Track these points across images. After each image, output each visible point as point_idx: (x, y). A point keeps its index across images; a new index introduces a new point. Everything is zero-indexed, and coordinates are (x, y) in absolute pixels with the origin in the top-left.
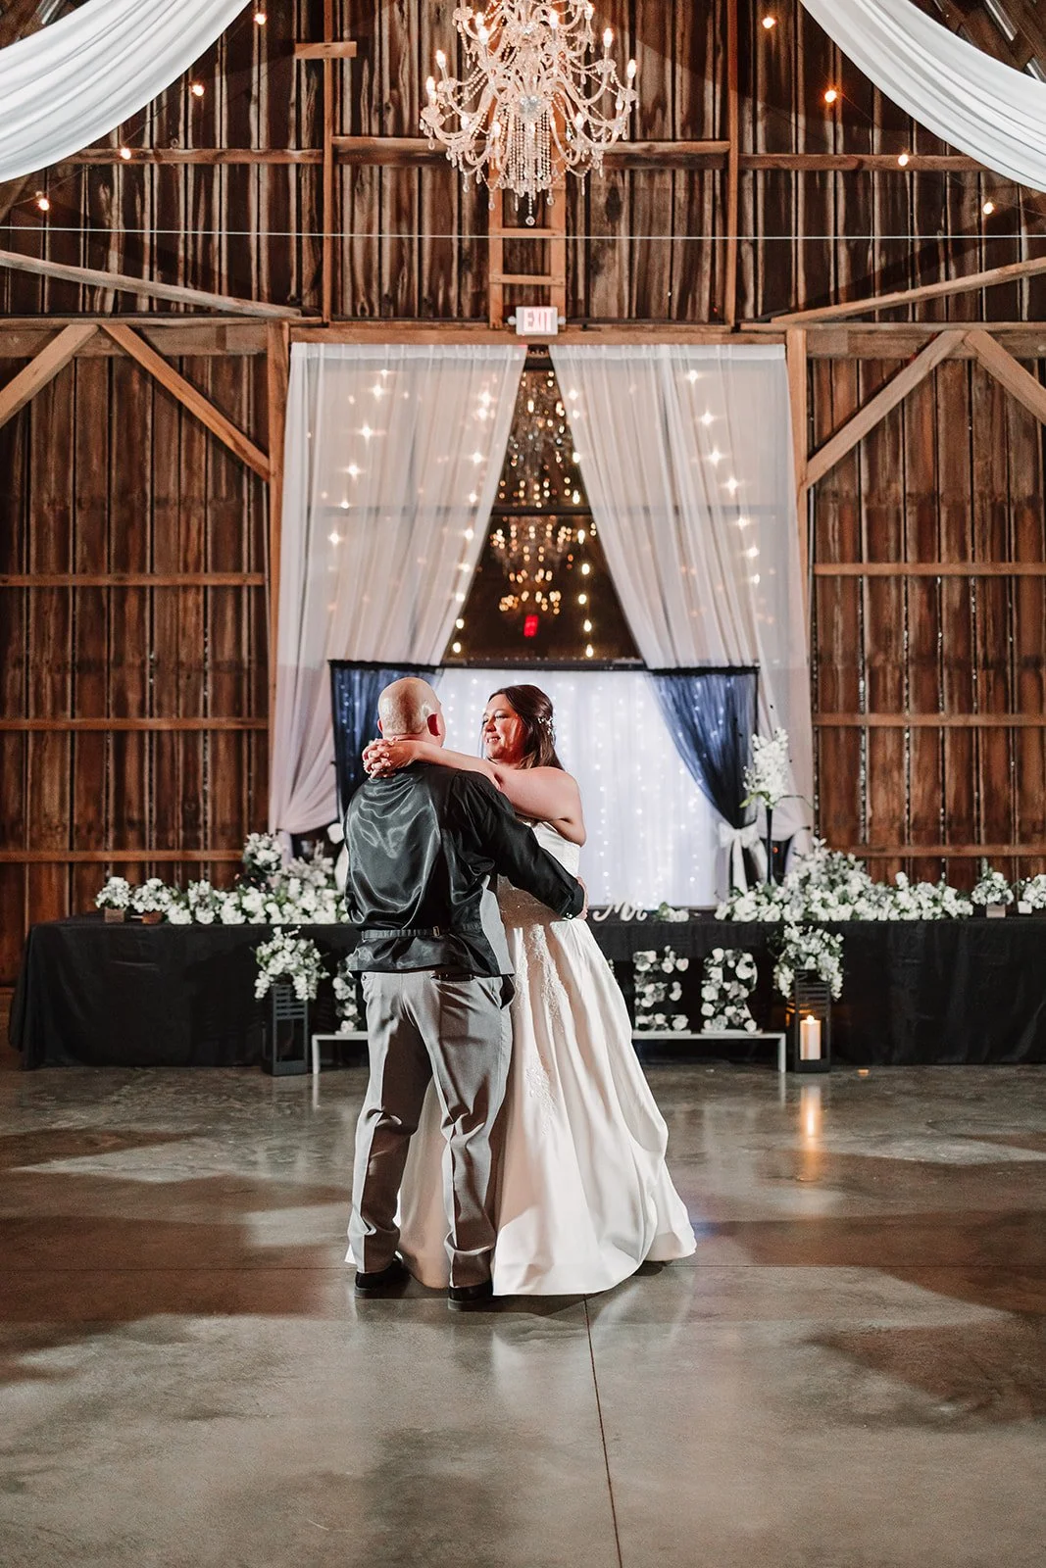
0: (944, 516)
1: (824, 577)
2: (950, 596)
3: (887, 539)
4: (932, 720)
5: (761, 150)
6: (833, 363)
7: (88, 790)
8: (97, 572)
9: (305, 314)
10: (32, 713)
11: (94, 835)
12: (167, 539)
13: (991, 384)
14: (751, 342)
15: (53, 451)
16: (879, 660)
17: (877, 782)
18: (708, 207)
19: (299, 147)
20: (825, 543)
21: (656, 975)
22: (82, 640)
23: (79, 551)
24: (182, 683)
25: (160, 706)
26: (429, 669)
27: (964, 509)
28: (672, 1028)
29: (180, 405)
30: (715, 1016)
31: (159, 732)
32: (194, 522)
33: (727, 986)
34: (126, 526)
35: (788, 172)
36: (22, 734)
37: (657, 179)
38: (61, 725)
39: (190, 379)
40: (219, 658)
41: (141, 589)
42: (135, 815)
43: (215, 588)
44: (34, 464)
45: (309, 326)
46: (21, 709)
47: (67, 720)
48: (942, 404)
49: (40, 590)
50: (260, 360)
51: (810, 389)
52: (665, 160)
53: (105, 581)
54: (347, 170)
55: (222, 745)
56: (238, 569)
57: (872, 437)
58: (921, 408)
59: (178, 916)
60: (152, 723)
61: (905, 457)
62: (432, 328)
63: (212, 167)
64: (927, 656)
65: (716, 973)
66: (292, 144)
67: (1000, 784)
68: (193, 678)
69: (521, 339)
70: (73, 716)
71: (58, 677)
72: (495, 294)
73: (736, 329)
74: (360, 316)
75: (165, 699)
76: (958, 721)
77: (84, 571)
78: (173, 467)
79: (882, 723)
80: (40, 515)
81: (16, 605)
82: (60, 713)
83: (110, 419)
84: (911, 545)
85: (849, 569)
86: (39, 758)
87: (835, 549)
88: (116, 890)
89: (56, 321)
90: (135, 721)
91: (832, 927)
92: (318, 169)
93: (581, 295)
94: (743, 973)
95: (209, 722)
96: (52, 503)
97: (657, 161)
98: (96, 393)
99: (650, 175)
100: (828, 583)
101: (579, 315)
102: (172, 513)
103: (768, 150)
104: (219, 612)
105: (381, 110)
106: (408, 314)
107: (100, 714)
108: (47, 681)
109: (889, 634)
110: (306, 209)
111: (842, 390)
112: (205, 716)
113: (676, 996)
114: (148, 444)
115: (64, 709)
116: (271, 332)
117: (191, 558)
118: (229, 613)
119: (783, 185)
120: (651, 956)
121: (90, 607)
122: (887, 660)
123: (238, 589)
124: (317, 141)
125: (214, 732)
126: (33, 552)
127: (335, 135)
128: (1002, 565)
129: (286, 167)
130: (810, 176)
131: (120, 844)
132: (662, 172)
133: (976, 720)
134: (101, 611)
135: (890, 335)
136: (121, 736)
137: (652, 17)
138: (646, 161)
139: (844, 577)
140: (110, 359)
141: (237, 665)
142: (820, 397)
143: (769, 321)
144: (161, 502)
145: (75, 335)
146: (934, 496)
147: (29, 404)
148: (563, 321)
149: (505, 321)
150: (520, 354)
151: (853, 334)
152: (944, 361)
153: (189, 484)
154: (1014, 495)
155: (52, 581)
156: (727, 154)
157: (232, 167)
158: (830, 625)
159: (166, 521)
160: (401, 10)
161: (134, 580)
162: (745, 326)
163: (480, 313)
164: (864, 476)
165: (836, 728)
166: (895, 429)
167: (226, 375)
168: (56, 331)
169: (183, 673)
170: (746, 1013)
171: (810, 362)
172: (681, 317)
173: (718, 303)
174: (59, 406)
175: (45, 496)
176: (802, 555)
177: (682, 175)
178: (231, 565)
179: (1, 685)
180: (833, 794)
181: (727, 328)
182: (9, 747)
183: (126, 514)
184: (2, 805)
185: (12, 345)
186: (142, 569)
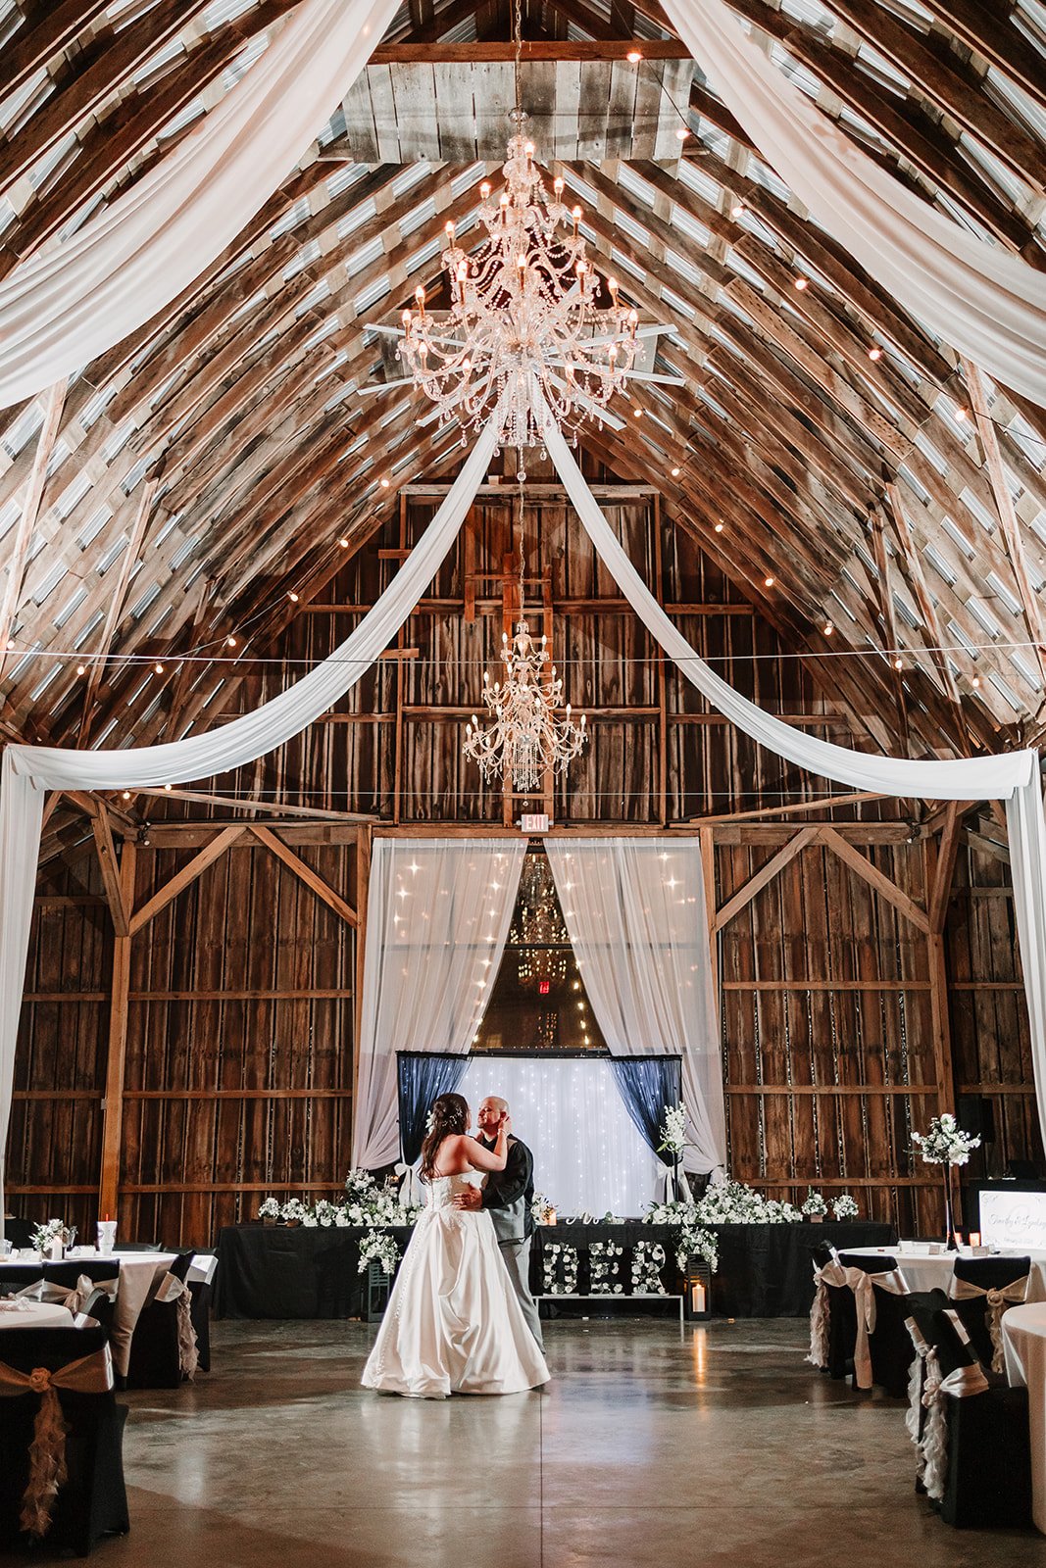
0: (810, 949)
1: (730, 991)
2: (816, 1004)
3: (772, 965)
4: (806, 1090)
5: (681, 711)
6: (732, 848)
7: (227, 1140)
8: (239, 990)
9: (382, 819)
10: (191, 1086)
11: (230, 1172)
12: (287, 965)
13: (838, 861)
14: (677, 836)
15: (213, 908)
16: (770, 1048)
17: (770, 1134)
18: (647, 747)
19: (380, 712)
20: (730, 968)
21: (603, 1258)
22: (226, 1036)
23: (227, 975)
24: (293, 1064)
25: (278, 1081)
26: (463, 1057)
27: (823, 945)
28: (613, 1292)
29: (298, 878)
30: (639, 1284)
31: (277, 1099)
32: (305, 954)
33: (647, 1265)
34: (259, 959)
35: (700, 725)
36: (184, 1101)
37: (614, 730)
38: (211, 1095)
39: (305, 861)
40: (319, 1048)
41: (268, 1001)
42: (259, 1158)
43: (318, 1000)
44: (199, 918)
45: (385, 827)
46: (183, 1083)
47: (215, 1091)
48: (806, 875)
49: (200, 1002)
50: (352, 848)
51: (716, 865)
52: (619, 718)
53: (245, 996)
54: (411, 726)
55: (320, 1108)
56: (334, 986)
57: (759, 896)
58: (792, 878)
59: (309, 1222)
60: (272, 1093)
61: (782, 909)
62: (466, 827)
63: (324, 724)
64: (802, 1045)
65: (641, 1257)
66: (376, 710)
67: (855, 1134)
68: (302, 1061)
69: (523, 835)
70: (219, 1089)
71: (210, 1061)
72: (508, 805)
73: (667, 827)
74: (417, 820)
75: (282, 1076)
76: (824, 1090)
77: (230, 989)
78: (292, 919)
79: (771, 1092)
80: (202, 951)
81: (183, 1012)
82: (210, 1088)
83: (252, 887)
84: (789, 969)
85: (746, 986)
86: (194, 1119)
87: (737, 972)
88: (271, 1205)
89: (221, 825)
90: (262, 1092)
91: (711, 1228)
92: (393, 725)
93: (564, 804)
94: (656, 1256)
95: (312, 1092)
96: (211, 944)
97: (613, 719)
98: (243, 870)
99: (609, 728)
100: (733, 995)
101: (563, 818)
102: (291, 949)
103: (687, 711)
104: (320, 1016)
105: (434, 688)
106: (449, 818)
107: (237, 1088)
108: (202, 1064)
109: (775, 1030)
110: (384, 750)
111: (738, 865)
112: (309, 1088)
113: (615, 1271)
114: (276, 904)
115: (213, 1084)
116: (360, 831)
117: (303, 979)
118: (327, 1017)
119: (696, 733)
120: (600, 1246)
121: (233, 1014)
122: (774, 1048)
123: (333, 1001)
124: (392, 708)
125: (315, 1099)
126: (196, 976)
127: (404, 705)
128: (851, 983)
129: (372, 724)
130: (713, 728)
131: (248, 1179)
132: (617, 726)
133: (836, 1090)
134: (241, 1016)
135: (770, 830)
136: (251, 1102)
137: (609, 629)
138: (607, 719)
139: (743, 991)
140: (253, 848)
141: (331, 1053)
142: (724, 870)
143: (688, 822)
144: (284, 942)
145: (232, 833)
146: (802, 936)
147: (198, 879)
148: (552, 823)
149: (514, 822)
150: (524, 844)
151: (744, 830)
152: (806, 847)
153: (303, 929)
154: (857, 936)
155: (209, 996)
156: (659, 715)
157: (336, 725)
158: (734, 1024)
159: (287, 955)
160: (447, 626)
161: (264, 995)
162: (672, 825)
163: (497, 817)
164: (755, 922)
165: (741, 1095)
166: (775, 891)
167: (329, 858)
168: (220, 831)
169: (295, 1058)
170: (659, 1282)
171: (716, 847)
172: (631, 820)
173: (655, 809)
174: (218, 879)
175: (206, 938)
176: (714, 976)
177: (630, 727)
178: (329, 984)
179: (170, 1067)
180: (741, 1142)
181: (661, 826)
182: (175, 1110)
183: (260, 950)
184: (168, 1152)
185: (189, 840)
186: (269, 987)
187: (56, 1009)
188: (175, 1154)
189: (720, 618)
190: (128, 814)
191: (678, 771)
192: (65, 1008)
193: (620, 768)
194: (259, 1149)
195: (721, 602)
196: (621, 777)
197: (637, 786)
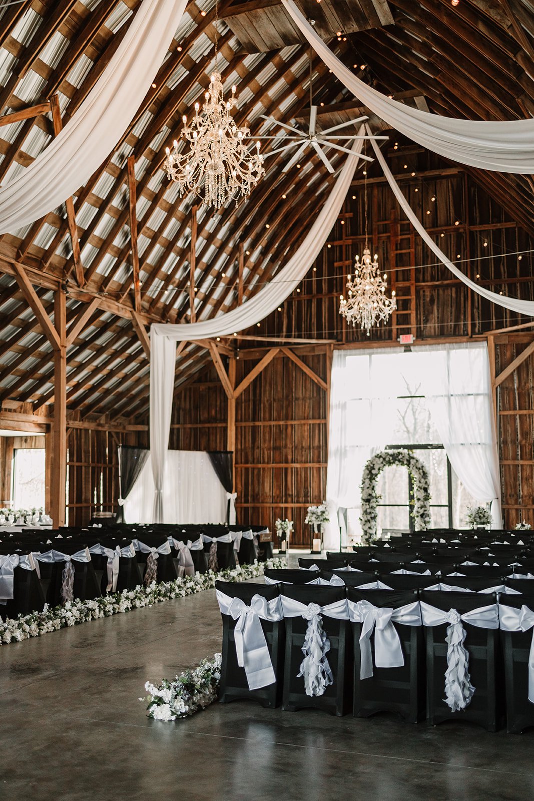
1: (504, 415)
3: (525, 402)
6: (504, 345)
7: (277, 486)
8: (280, 420)
9: (338, 341)
10: (262, 463)
11: (279, 499)
12: (299, 410)
14: (476, 341)
15: (268, 385)
16: (524, 442)
17: (524, 483)
18: (462, 298)
20: (503, 404)
22: (275, 440)
23: (275, 414)
24: (303, 453)
25: (297, 460)
29: (303, 371)
31: (297, 468)
32: (307, 404)
34: (288, 406)
36: (259, 469)
37: (446, 291)
39: (305, 362)
40: (314, 445)
41: (292, 425)
42: (290, 493)
43: (313, 424)
44: (262, 390)
45: (339, 345)
46: (259, 461)
47: (271, 465)
49: (264, 426)
50: (325, 355)
51: (497, 354)
52: (448, 285)
53: (282, 423)
55: (315, 472)
56: (319, 418)
57: (519, 369)
60: (295, 465)
61: (530, 373)
62: (375, 343)
66: (335, 291)
68: (307, 451)
69: (402, 345)
70: (273, 464)
71: (269, 452)
72: (394, 331)
73: (471, 337)
74: (354, 341)
75: (299, 458)
77: (276, 420)
78: (301, 389)
79: (524, 464)
80: (264, 403)
81: (257, 431)
82: (270, 463)
83: (283, 375)
85: (511, 412)
86: (264, 476)
87: (507, 406)
89: (268, 348)
90: (290, 465)
93: (422, 330)
96: (267, 401)
97: (445, 286)
98: (279, 367)
99: (444, 291)
100: (505, 417)
101: (421, 336)
102: (301, 402)
104: (314, 431)
107: (281, 463)
108: (266, 453)
109: (527, 434)
111: (508, 353)
114: (294, 382)
115: (271, 461)
116: (327, 347)
117: (306, 415)
118: (317, 431)
121: (278, 431)
122: (526, 442)
123: (319, 424)
124: (342, 290)
125: (313, 468)
126: (262, 415)
129: (333, 298)
131: (286, 502)
132: (448, 289)
134: (281, 432)
135: (524, 336)
136: (286, 469)
138: (442, 286)
139: (511, 415)
140: (283, 358)
141: (319, 447)
142: (501, 357)
143: (482, 334)
144: (297, 399)
145: (274, 352)
147: (261, 372)
148: (414, 338)
149: (397, 339)
150: (403, 349)
151: (509, 336)
153: (305, 392)
155: (267, 423)
157: (317, 299)
158: (506, 431)
159: (299, 405)
161: (290, 423)
162: (474, 336)
163: (390, 338)
164: (516, 382)
165: (508, 465)
166: (527, 365)
167: (316, 361)
168: (269, 351)
169: (304, 450)
171: (496, 345)
172: (454, 335)
173: (466, 329)
174: (269, 372)
175: (265, 398)
176: (494, 408)
177: (454, 289)
178: (317, 416)
179: (253, 454)
180: (509, 488)
181: (468, 337)
182: (256, 472)
183: (288, 403)
184: (253, 490)
185: (257, 356)
186: (292, 419)
187: (207, 430)
188: (256, 490)
189: (500, 230)
190: (229, 346)
191: (478, 308)
192: (211, 430)
193: (449, 309)
194: (290, 489)
195: (500, 222)
196: (449, 314)
197: (457, 319)
